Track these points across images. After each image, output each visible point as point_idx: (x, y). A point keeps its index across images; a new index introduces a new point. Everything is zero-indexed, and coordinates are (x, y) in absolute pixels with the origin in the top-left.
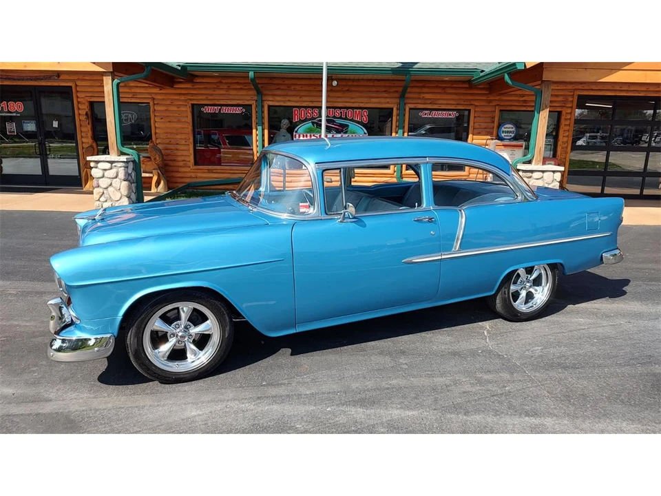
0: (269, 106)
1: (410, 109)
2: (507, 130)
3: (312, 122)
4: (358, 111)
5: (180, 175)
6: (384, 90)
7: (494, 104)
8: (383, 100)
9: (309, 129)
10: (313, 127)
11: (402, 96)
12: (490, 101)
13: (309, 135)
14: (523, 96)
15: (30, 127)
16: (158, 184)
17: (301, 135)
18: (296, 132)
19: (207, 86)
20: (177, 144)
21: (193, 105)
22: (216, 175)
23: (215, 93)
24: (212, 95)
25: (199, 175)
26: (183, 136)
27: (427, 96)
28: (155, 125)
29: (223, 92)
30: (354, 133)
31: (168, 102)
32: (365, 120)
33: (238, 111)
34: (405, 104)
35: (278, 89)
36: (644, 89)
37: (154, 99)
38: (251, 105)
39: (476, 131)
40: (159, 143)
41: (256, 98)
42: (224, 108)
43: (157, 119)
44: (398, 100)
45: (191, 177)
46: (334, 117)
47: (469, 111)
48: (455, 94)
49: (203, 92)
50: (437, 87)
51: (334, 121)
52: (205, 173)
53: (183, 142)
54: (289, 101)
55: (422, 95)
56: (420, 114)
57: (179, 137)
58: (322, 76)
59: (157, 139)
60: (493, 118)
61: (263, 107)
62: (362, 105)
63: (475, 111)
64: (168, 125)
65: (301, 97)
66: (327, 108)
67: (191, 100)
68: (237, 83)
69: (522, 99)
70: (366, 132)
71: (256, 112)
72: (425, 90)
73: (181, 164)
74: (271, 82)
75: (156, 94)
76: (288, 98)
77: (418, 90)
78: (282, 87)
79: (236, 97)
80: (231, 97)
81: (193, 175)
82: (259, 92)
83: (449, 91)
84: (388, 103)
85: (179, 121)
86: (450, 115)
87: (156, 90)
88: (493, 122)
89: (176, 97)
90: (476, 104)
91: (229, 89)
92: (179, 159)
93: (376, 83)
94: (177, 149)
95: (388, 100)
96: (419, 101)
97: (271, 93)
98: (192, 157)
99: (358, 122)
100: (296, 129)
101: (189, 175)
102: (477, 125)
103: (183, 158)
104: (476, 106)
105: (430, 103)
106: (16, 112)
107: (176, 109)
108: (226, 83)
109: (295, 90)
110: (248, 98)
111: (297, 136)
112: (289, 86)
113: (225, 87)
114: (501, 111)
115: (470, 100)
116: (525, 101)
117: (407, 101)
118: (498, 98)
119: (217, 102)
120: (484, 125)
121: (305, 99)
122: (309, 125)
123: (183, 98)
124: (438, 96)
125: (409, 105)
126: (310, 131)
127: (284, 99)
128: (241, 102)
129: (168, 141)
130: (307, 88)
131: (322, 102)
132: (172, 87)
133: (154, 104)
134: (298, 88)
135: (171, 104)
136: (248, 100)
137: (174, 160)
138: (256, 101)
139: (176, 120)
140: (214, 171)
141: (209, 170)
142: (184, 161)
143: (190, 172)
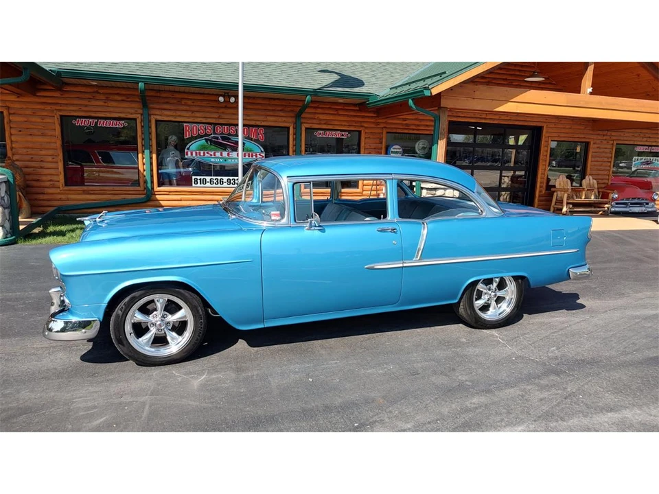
0: (157, 121)
1: (306, 129)
2: (395, 150)
3: (205, 139)
4: (254, 129)
5: (46, 197)
6: (280, 108)
7: (382, 126)
8: (280, 119)
9: (202, 146)
10: (206, 144)
11: (298, 116)
12: (377, 124)
13: (202, 152)
14: (405, 120)
17: (194, 153)
18: (188, 149)
19: (80, 96)
20: (42, 161)
21: (61, 116)
22: (93, 197)
23: (89, 103)
24: (86, 106)
26: (51, 152)
27: (322, 117)
28: (10, 138)
29: (101, 103)
30: (251, 151)
31: (28, 112)
32: (261, 138)
33: (119, 125)
34: (301, 123)
35: (167, 103)
36: (497, 117)
37: (9, 107)
38: (135, 119)
39: (366, 151)
40: (17, 160)
41: (141, 111)
42: (102, 121)
43: (13, 131)
44: (294, 120)
45: (60, 200)
46: (230, 135)
47: (360, 132)
48: (348, 115)
49: (76, 102)
50: (330, 108)
51: (230, 139)
52: (79, 194)
53: (50, 159)
54: (180, 116)
55: (317, 116)
56: (315, 134)
57: (43, 152)
58: (238, 93)
59: (13, 154)
60: (381, 139)
61: (150, 121)
62: (258, 123)
63: (366, 133)
64: (29, 138)
65: (193, 112)
66: (244, 125)
67: (60, 110)
68: (118, 94)
69: (405, 122)
70: (263, 150)
71: (142, 127)
72: (319, 111)
73: (48, 184)
74: (158, 95)
75: (13, 102)
76: (179, 113)
77: (313, 111)
78: (172, 101)
79: (117, 110)
80: (111, 109)
81: (63, 197)
82: (145, 105)
83: (341, 112)
84: (285, 122)
85: (43, 135)
86: (343, 135)
87: (13, 98)
88: (381, 143)
89: (39, 107)
90: (366, 126)
91: (107, 99)
92: (44, 178)
93: (273, 102)
94: (42, 168)
95: (284, 119)
96: (314, 121)
97: (158, 107)
98: (62, 178)
99: (255, 141)
100: (188, 146)
101: (59, 196)
102: (367, 146)
103: (49, 178)
104: (366, 128)
105: (325, 124)
107: (39, 120)
108: (103, 93)
109: (186, 105)
110: (132, 111)
111: (189, 153)
112: (179, 101)
113: (103, 97)
114: (388, 133)
115: (361, 122)
116: (406, 124)
117: (302, 120)
118: (384, 121)
119: (93, 115)
120: (373, 146)
121: (198, 114)
122: (202, 142)
123: (48, 107)
124: (332, 117)
125: (305, 125)
126: (203, 148)
127: (174, 114)
128: (122, 115)
129: (28, 158)
130: (199, 103)
131: (238, 119)
132: (35, 95)
133: (10, 114)
134: (190, 102)
135: (34, 114)
136: (132, 114)
137: (38, 180)
138: (142, 115)
139: (40, 134)
140: (92, 192)
141: (84, 191)
142: (51, 180)
143: (59, 194)
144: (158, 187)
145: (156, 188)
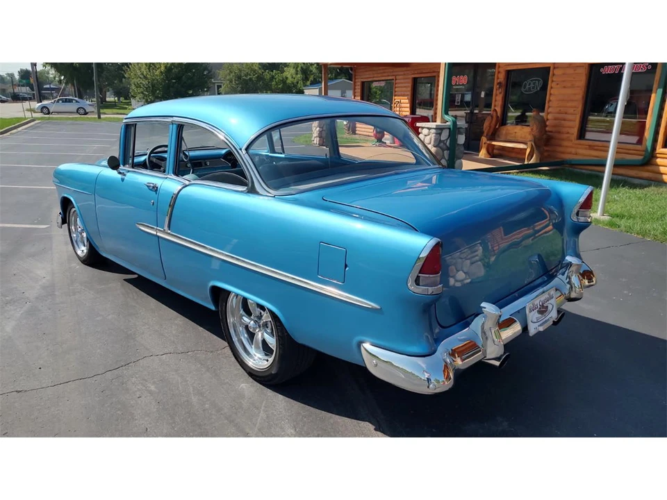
5: (561, 149)
15: (468, 98)
16: (531, 155)
20: (566, 113)
21: (591, 65)
25: (580, 151)
26: (574, 104)
28: (550, 91)
33: (642, 69)
40: (551, 112)
43: (553, 85)
45: (570, 153)
53: (572, 111)
57: (569, 104)
59: (549, 107)
64: (562, 91)
71: (662, 70)
73: (565, 136)
81: (573, 151)
92: (565, 130)
94: (565, 120)
98: (576, 129)
101: (570, 150)
103: (568, 130)
106: (463, 85)
129: (558, 110)
133: (554, 68)
139: (569, 85)
140: (596, 148)
141: (590, 146)
142: (568, 133)
143: (571, 147)
144: (663, 148)
145: (659, 149)
